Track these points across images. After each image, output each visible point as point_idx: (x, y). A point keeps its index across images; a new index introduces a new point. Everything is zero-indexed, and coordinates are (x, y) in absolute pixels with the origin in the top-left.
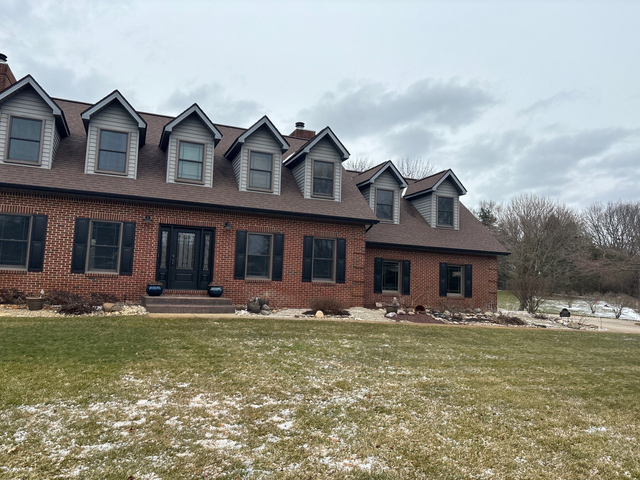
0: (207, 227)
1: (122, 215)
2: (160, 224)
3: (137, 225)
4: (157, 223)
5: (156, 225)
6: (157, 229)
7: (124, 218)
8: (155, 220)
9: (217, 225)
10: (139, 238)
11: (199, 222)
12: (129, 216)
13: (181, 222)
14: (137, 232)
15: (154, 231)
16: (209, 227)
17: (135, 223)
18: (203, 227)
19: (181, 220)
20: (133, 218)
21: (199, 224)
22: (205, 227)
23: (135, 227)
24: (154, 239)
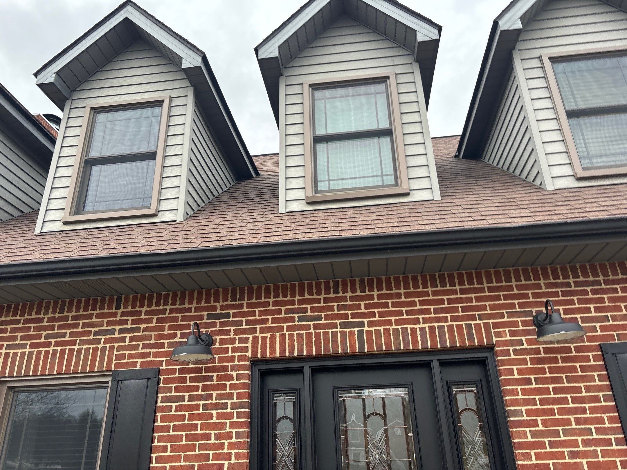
0: (453, 349)
1: (112, 348)
2: (255, 362)
3: (166, 381)
4: (240, 359)
5: (240, 368)
6: (244, 386)
7: (118, 357)
8: (234, 350)
9: (498, 335)
10: (171, 439)
11: (413, 330)
12: (136, 347)
13: (335, 341)
14: (163, 409)
15: (230, 396)
16: (463, 349)
17: (159, 372)
18: (434, 352)
19: (334, 334)
20: (148, 355)
21: (415, 341)
22: (445, 350)
23: (157, 390)
24: (229, 436)
